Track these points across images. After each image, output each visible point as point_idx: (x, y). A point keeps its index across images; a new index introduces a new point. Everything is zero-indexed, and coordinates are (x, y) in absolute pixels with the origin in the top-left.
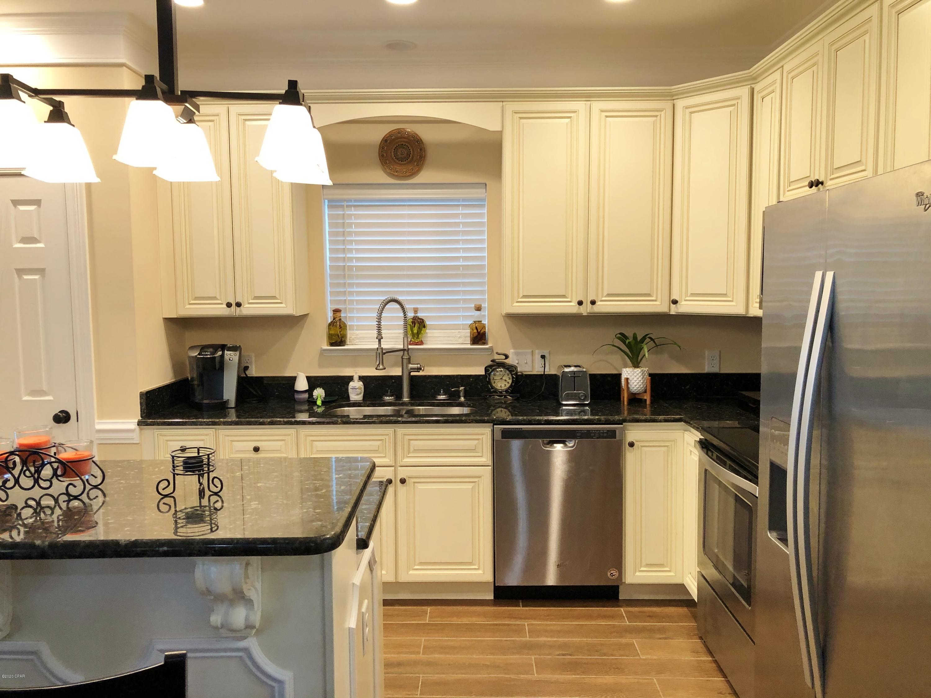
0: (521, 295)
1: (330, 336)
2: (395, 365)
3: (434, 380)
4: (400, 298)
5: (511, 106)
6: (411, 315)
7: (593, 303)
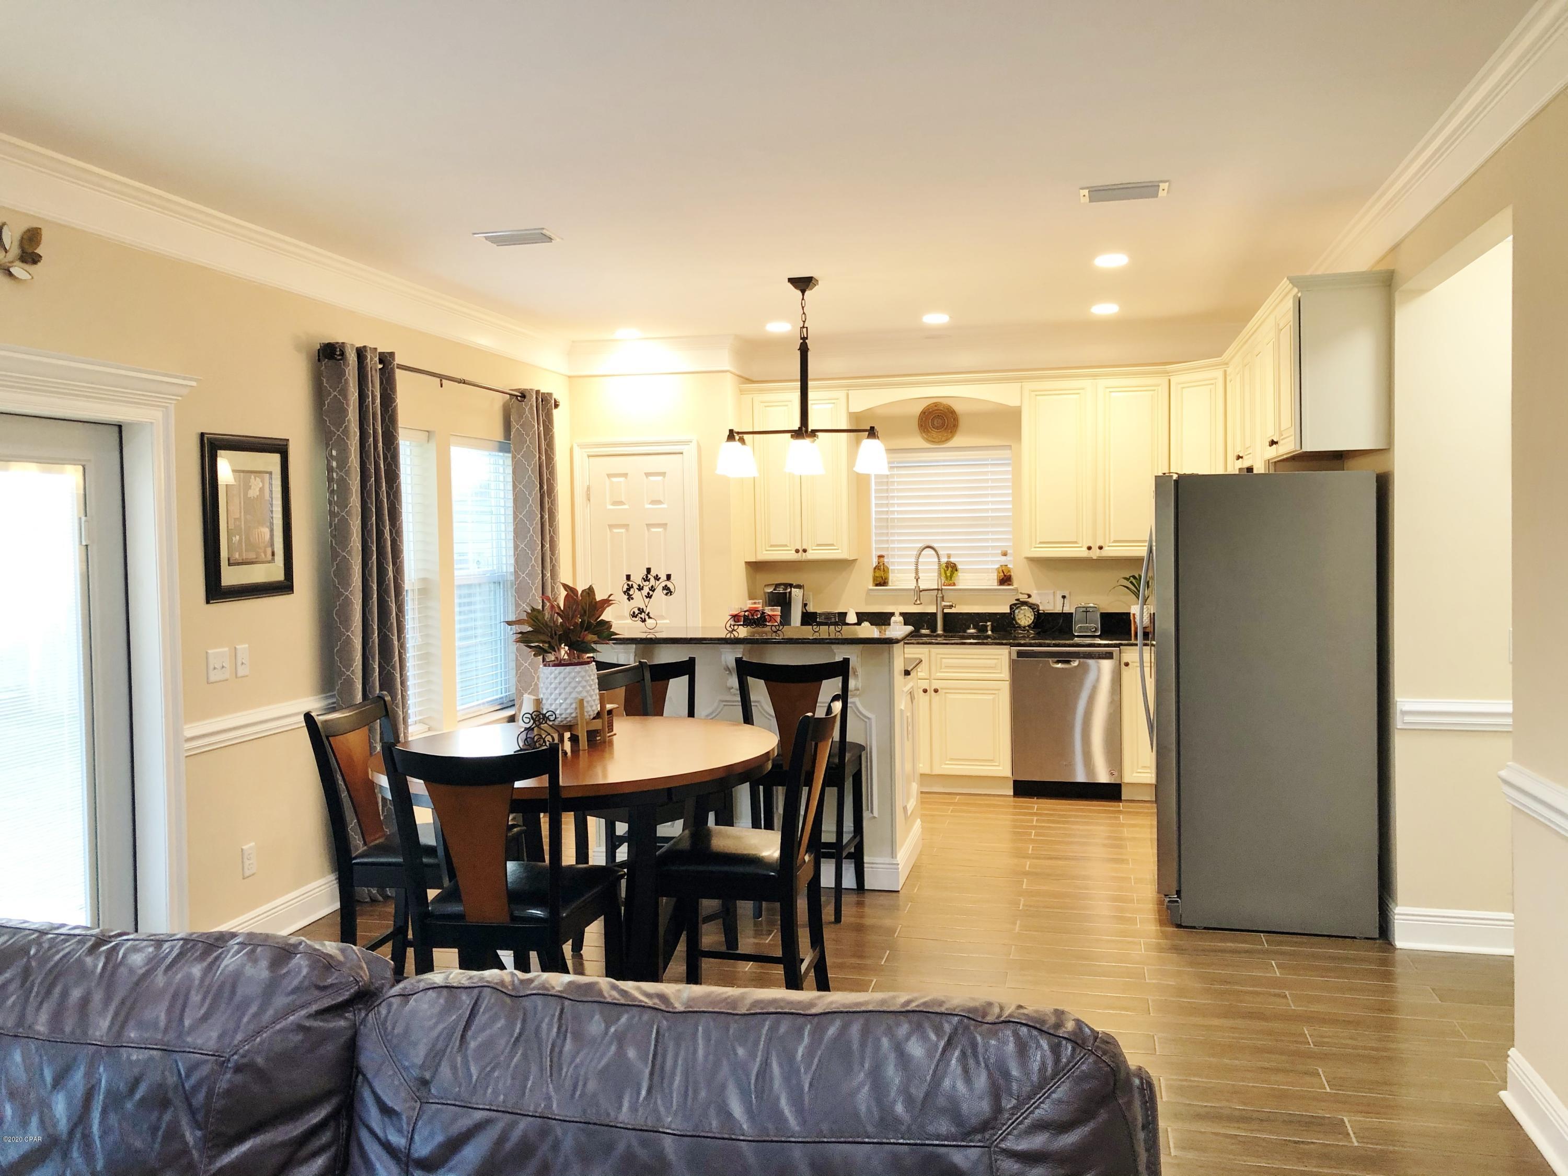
0: (1038, 542)
1: (875, 578)
2: (931, 603)
3: (965, 617)
4: (935, 545)
5: (1029, 385)
6: (944, 560)
7: (1101, 548)
